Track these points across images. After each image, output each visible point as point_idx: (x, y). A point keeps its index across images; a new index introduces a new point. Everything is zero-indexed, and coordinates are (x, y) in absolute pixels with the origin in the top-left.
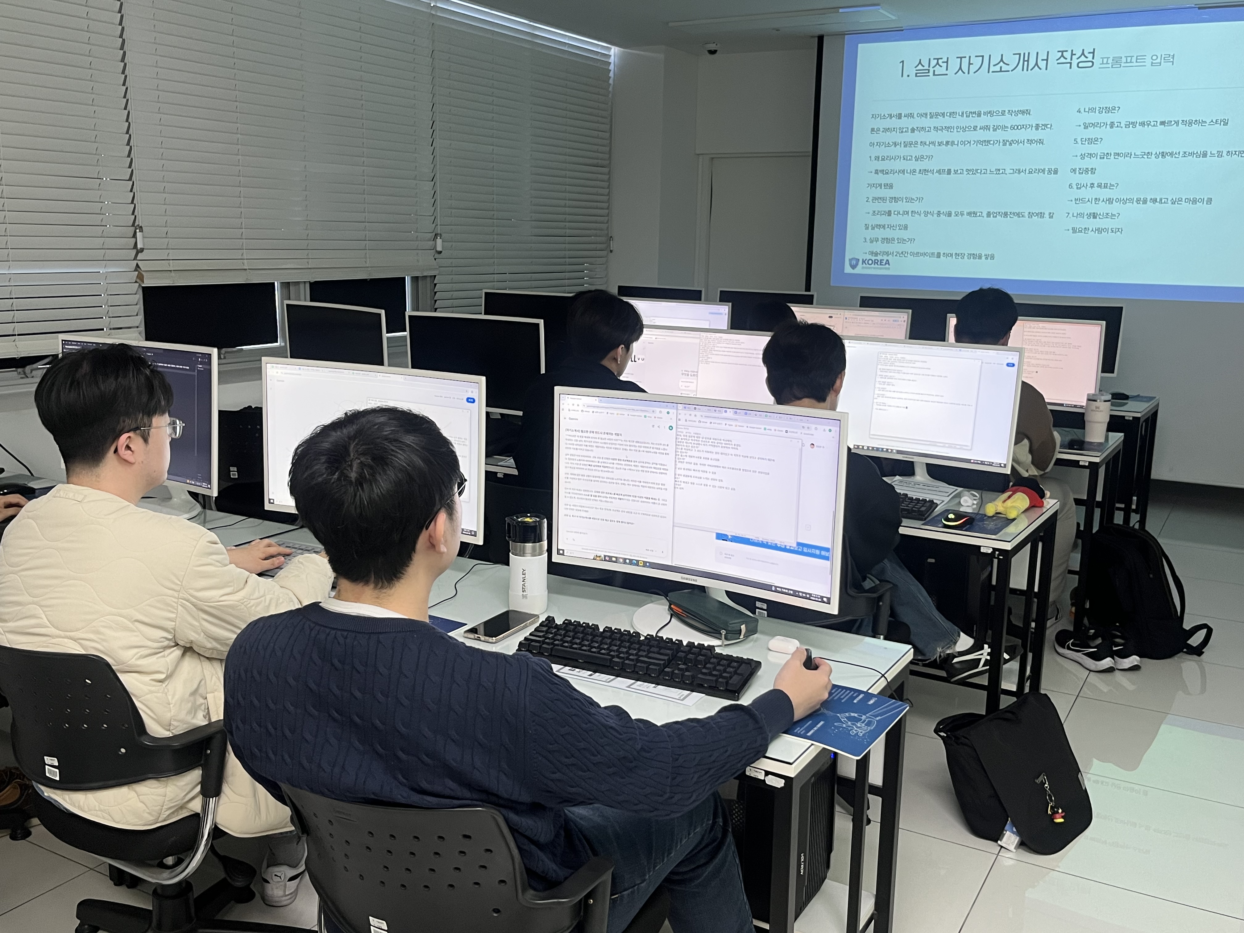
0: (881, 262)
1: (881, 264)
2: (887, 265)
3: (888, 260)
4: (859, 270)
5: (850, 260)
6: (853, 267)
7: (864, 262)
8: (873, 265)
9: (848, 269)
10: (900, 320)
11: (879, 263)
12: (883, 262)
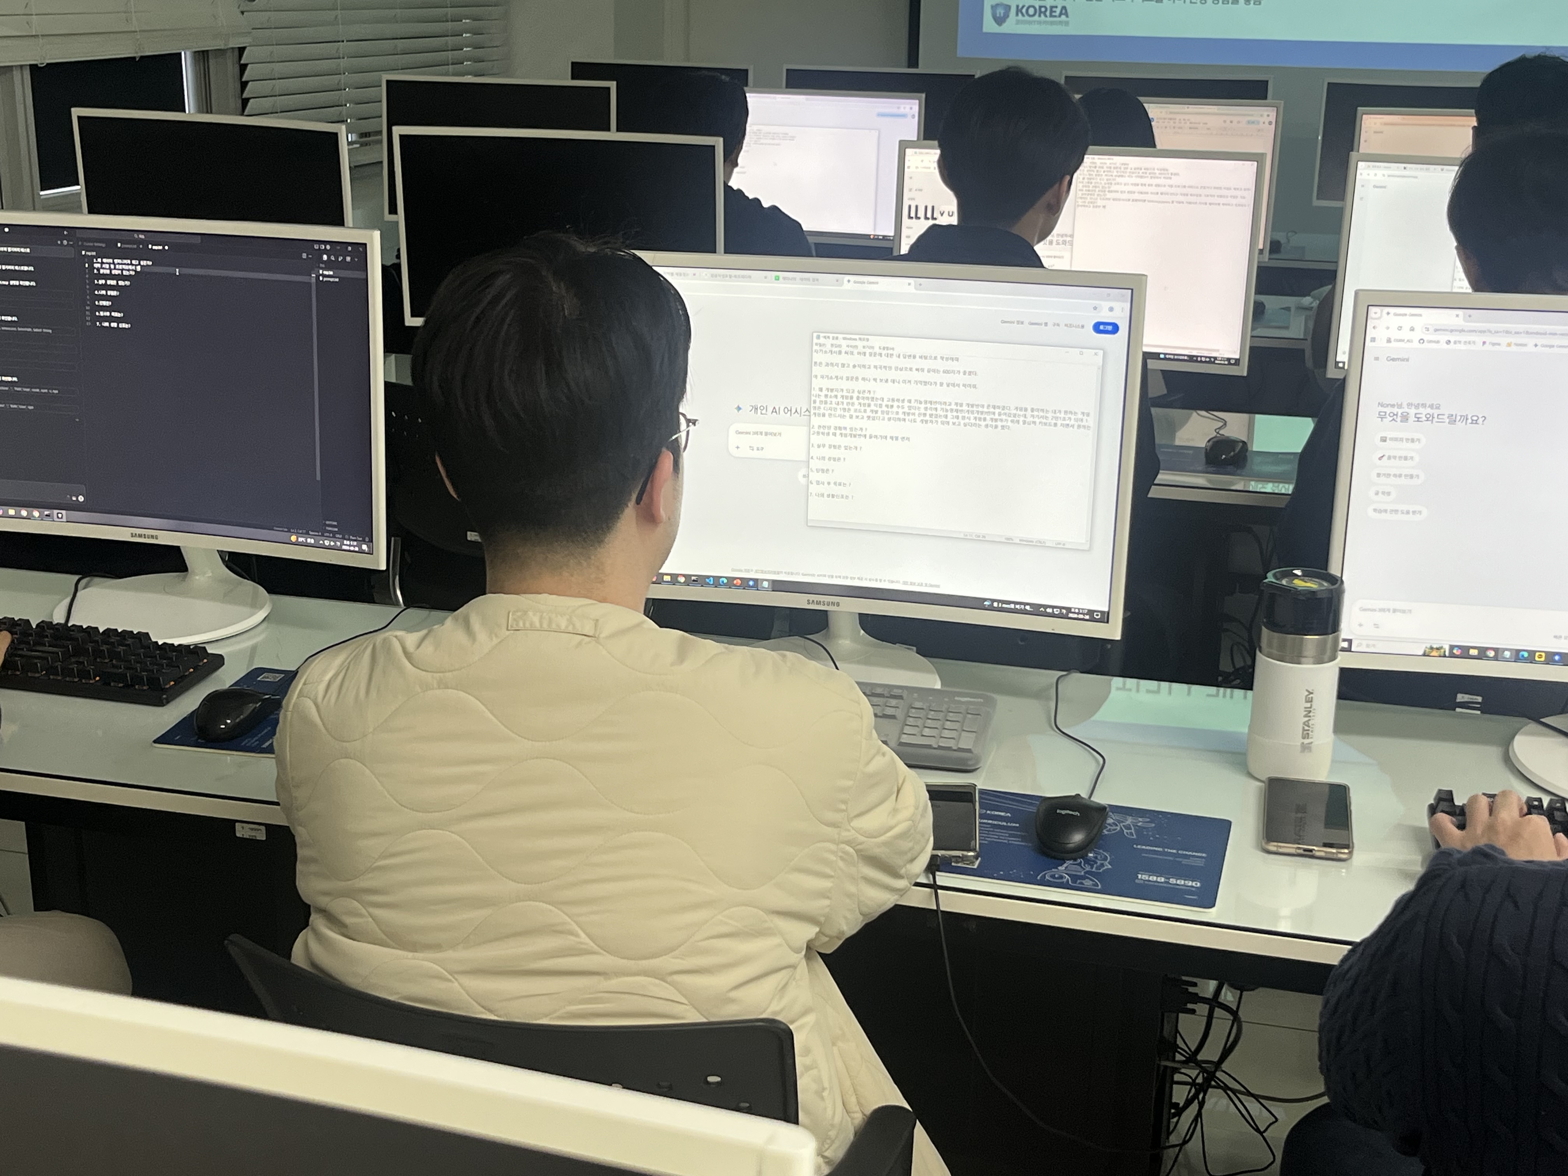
0: (1051, 11)
1: (1051, 16)
2: (1063, 17)
3: (1064, 8)
4: (1011, 26)
5: (994, 8)
6: (1000, 21)
7: (1019, 10)
8: (1036, 18)
9: (989, 25)
10: (1261, 120)
11: (1048, 13)
12: (1055, 12)
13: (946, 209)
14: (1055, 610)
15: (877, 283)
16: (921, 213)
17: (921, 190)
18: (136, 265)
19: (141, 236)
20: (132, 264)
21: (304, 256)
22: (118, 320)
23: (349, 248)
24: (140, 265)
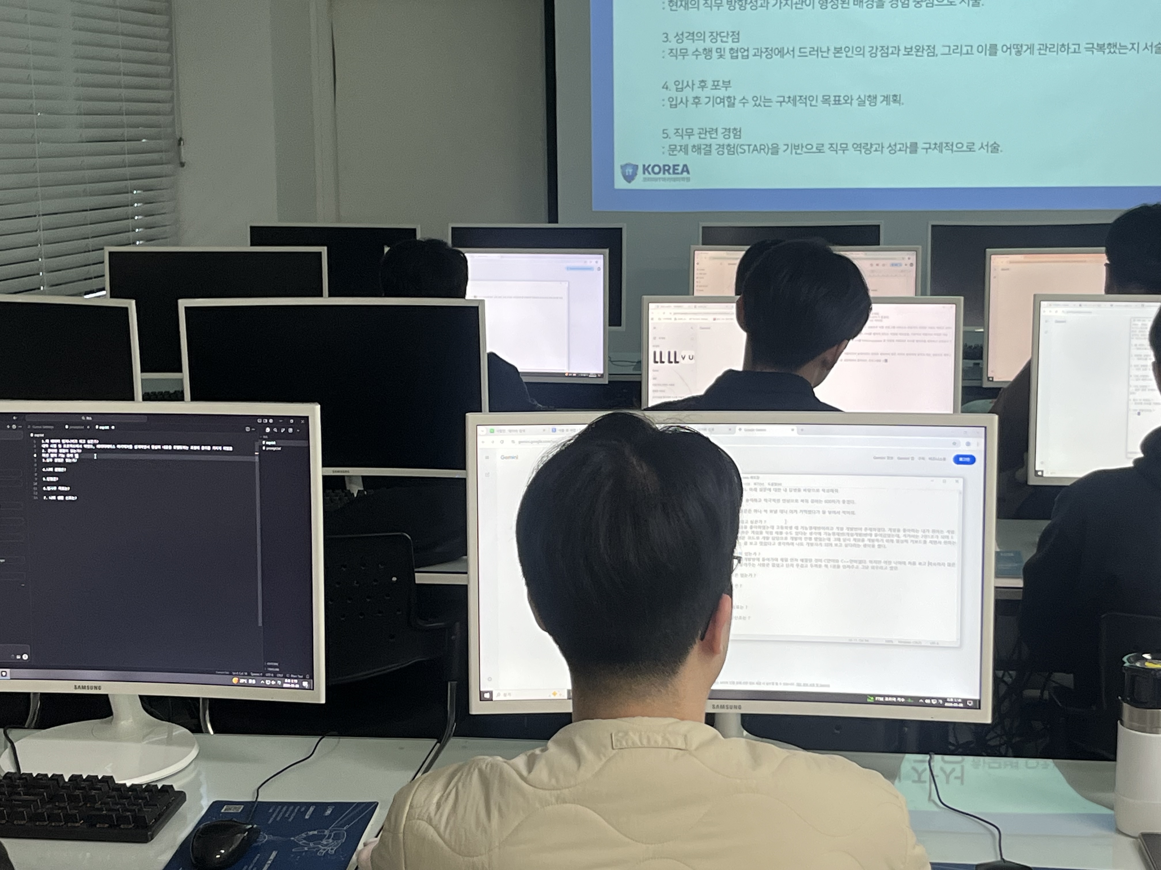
0: (674, 169)
1: (674, 173)
2: (685, 174)
3: (685, 166)
4: (639, 183)
5: (624, 167)
6: (629, 178)
7: (645, 169)
8: (661, 175)
9: (620, 183)
10: (903, 262)
11: (671, 171)
12: (677, 169)
13: (687, 353)
14: (933, 700)
15: (765, 430)
16: (665, 358)
17: (663, 338)
18: (83, 444)
19: (88, 418)
20: (79, 443)
21: (248, 429)
22: (65, 493)
23: (292, 421)
24: (86, 443)
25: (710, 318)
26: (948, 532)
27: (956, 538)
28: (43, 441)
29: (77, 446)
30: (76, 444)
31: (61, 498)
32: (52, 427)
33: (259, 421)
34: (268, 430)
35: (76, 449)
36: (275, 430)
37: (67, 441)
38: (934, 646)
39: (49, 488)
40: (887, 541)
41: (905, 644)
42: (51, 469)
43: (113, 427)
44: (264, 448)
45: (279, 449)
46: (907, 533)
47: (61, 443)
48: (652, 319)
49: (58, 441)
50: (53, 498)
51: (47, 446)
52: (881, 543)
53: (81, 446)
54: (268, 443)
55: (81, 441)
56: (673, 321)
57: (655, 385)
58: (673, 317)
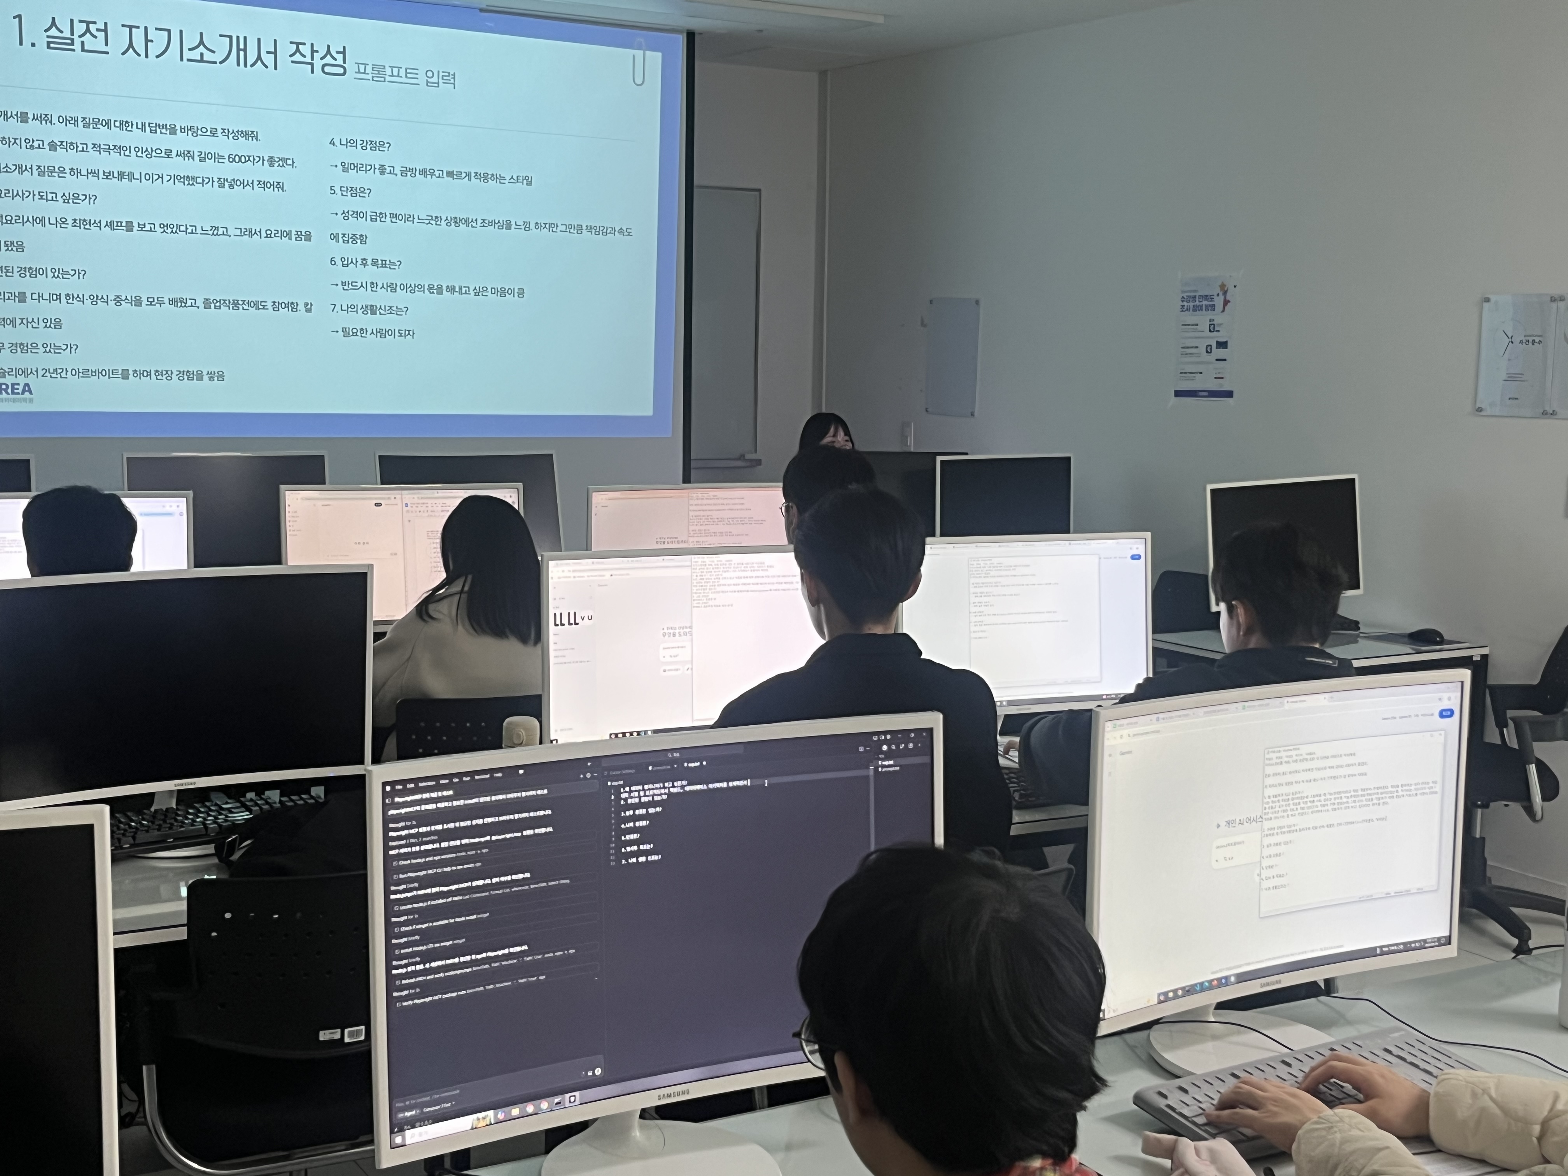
12: (18, 389)
13: (586, 614)
14: (1417, 944)
15: (1304, 701)
16: (565, 621)
17: (563, 598)
18: (669, 788)
19: (675, 755)
20: (664, 787)
21: (861, 749)
22: (646, 853)
23: (913, 735)
24: (673, 786)
25: (608, 574)
26: (1433, 782)
27: (1438, 788)
28: (622, 790)
29: (663, 791)
30: (660, 788)
31: (642, 859)
32: (633, 771)
33: (875, 738)
34: (885, 748)
35: (661, 795)
36: (893, 747)
37: (651, 786)
38: (1420, 891)
39: (629, 849)
40: (1390, 797)
41: (1399, 894)
42: (631, 825)
43: (704, 763)
44: (880, 769)
45: (898, 768)
46: (1404, 788)
47: (643, 789)
48: (552, 578)
49: (640, 787)
50: (634, 860)
51: (627, 795)
52: (1384, 800)
53: (667, 791)
54: (886, 763)
55: (666, 785)
56: (572, 579)
57: (555, 650)
58: (572, 574)
